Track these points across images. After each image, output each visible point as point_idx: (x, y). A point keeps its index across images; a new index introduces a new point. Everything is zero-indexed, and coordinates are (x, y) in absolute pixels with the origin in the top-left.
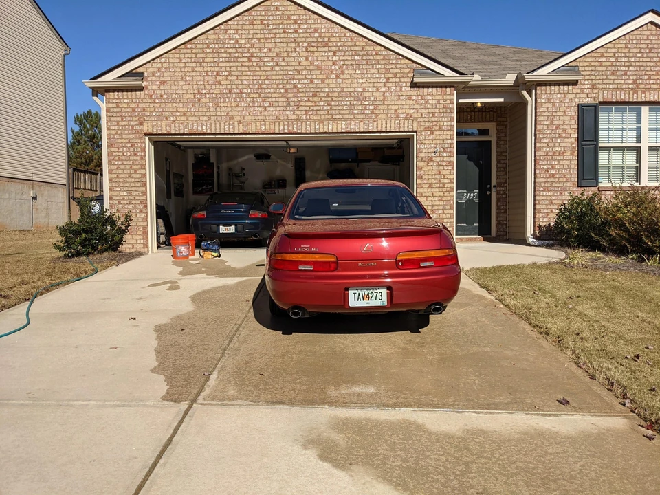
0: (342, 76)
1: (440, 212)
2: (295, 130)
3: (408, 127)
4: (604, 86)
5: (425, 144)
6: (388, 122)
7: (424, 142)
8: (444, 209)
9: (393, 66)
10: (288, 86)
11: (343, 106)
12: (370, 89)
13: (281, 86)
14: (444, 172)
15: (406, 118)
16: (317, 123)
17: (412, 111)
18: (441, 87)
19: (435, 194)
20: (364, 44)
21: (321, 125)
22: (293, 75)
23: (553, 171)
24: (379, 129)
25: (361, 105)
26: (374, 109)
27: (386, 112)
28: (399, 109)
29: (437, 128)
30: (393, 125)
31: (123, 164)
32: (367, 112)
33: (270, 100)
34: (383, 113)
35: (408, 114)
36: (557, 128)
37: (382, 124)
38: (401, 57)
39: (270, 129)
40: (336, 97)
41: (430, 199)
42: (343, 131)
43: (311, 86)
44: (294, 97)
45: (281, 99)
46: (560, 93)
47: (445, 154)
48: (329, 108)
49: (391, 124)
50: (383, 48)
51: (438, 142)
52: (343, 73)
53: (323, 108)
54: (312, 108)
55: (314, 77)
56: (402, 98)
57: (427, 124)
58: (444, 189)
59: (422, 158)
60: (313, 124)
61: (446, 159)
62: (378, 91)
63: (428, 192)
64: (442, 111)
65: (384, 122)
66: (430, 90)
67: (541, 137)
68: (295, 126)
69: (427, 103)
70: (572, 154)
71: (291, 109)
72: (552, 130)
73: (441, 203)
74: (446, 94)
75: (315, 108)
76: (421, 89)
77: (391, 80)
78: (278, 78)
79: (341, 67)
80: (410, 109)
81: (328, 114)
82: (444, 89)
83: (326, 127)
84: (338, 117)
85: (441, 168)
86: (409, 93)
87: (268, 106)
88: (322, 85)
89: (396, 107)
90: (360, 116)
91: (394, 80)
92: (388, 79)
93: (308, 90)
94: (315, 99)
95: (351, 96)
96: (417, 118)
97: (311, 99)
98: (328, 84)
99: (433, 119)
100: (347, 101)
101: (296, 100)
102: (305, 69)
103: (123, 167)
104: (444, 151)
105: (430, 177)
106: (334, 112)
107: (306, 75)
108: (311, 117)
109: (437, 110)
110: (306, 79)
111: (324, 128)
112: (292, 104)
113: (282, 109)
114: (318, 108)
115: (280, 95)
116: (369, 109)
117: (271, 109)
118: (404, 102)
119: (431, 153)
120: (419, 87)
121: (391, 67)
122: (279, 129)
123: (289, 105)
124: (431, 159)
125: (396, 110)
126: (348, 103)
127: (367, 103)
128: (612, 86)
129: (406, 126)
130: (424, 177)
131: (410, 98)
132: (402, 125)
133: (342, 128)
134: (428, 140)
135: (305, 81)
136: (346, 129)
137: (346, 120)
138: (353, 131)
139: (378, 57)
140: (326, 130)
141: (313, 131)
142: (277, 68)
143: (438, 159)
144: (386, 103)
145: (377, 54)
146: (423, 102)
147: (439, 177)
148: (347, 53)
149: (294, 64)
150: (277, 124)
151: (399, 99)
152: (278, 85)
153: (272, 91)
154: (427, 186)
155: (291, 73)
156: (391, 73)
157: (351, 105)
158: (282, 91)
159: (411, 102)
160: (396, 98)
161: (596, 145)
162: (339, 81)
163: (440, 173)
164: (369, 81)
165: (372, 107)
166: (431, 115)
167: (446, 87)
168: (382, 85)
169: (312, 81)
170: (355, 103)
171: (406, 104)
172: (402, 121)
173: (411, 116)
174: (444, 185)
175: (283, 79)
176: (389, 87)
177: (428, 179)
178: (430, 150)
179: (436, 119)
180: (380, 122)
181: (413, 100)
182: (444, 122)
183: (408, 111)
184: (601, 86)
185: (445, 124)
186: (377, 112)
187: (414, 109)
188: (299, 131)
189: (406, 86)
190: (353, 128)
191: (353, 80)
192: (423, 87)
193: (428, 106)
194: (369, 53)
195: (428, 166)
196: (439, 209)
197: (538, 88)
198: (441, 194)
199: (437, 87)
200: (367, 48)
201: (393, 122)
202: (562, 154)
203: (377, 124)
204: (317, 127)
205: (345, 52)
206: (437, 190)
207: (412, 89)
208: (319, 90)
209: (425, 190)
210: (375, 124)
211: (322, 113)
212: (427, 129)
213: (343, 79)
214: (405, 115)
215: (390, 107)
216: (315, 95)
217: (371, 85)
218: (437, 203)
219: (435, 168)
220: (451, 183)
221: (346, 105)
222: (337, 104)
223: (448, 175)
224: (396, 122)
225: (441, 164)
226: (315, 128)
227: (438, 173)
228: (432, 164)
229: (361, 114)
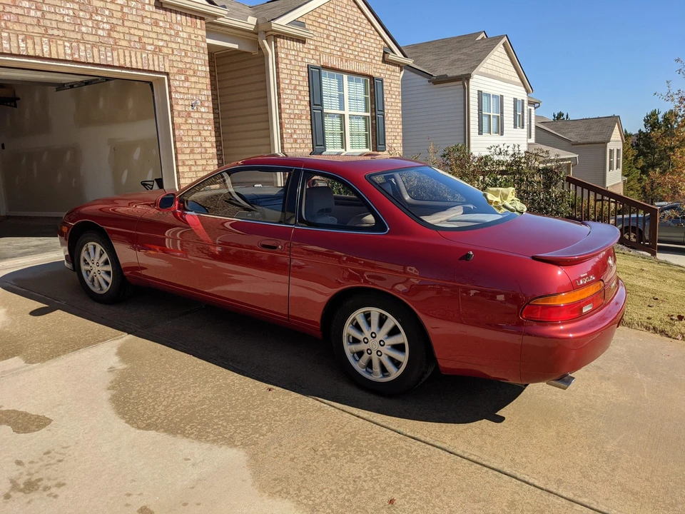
3: (159, 66)
4: (322, 50)
5: (180, 93)
6: (133, 54)
7: (178, 89)
11: (63, 15)
14: (204, 133)
15: (154, 52)
16: (21, 37)
17: (161, 43)
18: (191, 16)
19: (198, 163)
21: (30, 42)
23: (295, 136)
24: (122, 63)
25: (90, 19)
26: (111, 30)
27: (127, 37)
28: (144, 36)
29: (192, 73)
30: (139, 60)
32: (100, 32)
34: (124, 39)
35: (156, 46)
36: (295, 89)
37: (125, 56)
41: (193, 169)
42: (68, 58)
46: (294, 50)
47: (203, 110)
48: (39, 14)
49: (136, 58)
51: (195, 92)
53: (29, 12)
54: (8, 9)
56: (145, 20)
57: (181, 65)
58: (207, 156)
59: (179, 112)
60: (13, 38)
61: (204, 116)
62: (113, 2)
63: (190, 160)
64: (194, 49)
65: (127, 54)
66: (179, 17)
67: (284, 97)
69: (177, 35)
70: (306, 119)
72: (291, 90)
74: (195, 27)
75: (14, 10)
76: (168, 13)
80: (158, 39)
81: (39, 25)
82: (194, 20)
83: (38, 48)
84: (56, 32)
85: (201, 127)
86: (155, 16)
89: (141, 33)
90: (91, 38)
96: (168, 55)
99: (186, 60)
100: (68, 8)
104: (202, 105)
105: (191, 140)
106: (48, 23)
108: (9, 24)
109: (189, 48)
111: (34, 49)
114: (20, 11)
116: (103, 29)
118: (149, 28)
119: (189, 106)
120: (166, 9)
124: (189, 115)
125: (140, 38)
126: (71, 13)
127: (99, 18)
128: (328, 51)
129: (157, 64)
130: (184, 139)
131: (156, 23)
132: (151, 62)
133: (65, 53)
134: (183, 87)
136: (72, 55)
137: (70, 41)
138: (83, 60)
140: (38, 53)
141: (15, 51)
143: (197, 115)
144: (127, 23)
146: (173, 32)
147: (199, 139)
151: (143, 22)
154: (188, 151)
157: (75, 16)
159: (158, 30)
160: (139, 19)
161: (322, 111)
163: (200, 134)
165: (107, 26)
166: (183, 54)
167: (196, 17)
170: (82, 14)
171: (152, 32)
172: (150, 56)
173: (160, 51)
174: (206, 150)
177: (189, 142)
178: (187, 103)
179: (189, 60)
180: (121, 52)
181: (161, 27)
182: (198, 65)
183: (156, 42)
184: (321, 49)
185: (200, 68)
186: (115, 35)
187: (162, 40)
189: (149, 4)
190: (82, 55)
192: (171, 11)
193: (179, 40)
195: (186, 123)
197: (278, 39)
198: (204, 162)
199: (186, 15)
201: (139, 54)
202: (300, 118)
203: (118, 55)
204: (22, 45)
206: (198, 157)
207: (158, 11)
209: (187, 157)
210: (115, 54)
211: (28, 20)
212: (180, 72)
214: (153, 47)
215: (132, 31)
219: (195, 127)
220: (212, 147)
221: (67, 15)
222: (53, 10)
223: (208, 136)
224: (144, 55)
225: (200, 121)
226: (19, 47)
227: (198, 133)
228: (191, 122)
229: (92, 34)
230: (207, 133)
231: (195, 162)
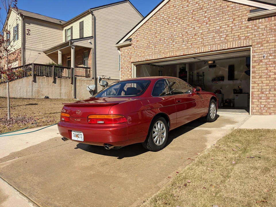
0: (209, 23)
1: (267, 93)
2: (186, 53)
3: (246, 44)
5: (257, 52)
6: (234, 43)
7: (256, 51)
8: (270, 90)
9: (238, 11)
10: (184, 33)
11: (209, 38)
12: (224, 27)
13: (180, 34)
14: (270, 68)
15: (245, 39)
16: (196, 48)
17: (249, 34)
18: (268, 17)
19: (264, 82)
20: (221, 3)
21: (198, 49)
22: (186, 27)
24: (229, 47)
25: (219, 36)
26: (226, 37)
27: (233, 37)
28: (240, 34)
29: (265, 42)
30: (237, 44)
32: (222, 39)
33: (176, 41)
34: (231, 38)
35: (246, 37)
37: (230, 44)
38: (242, 5)
39: (175, 54)
40: (206, 34)
41: (260, 85)
42: (209, 51)
43: (194, 31)
44: (186, 38)
45: (180, 40)
47: (271, 57)
48: (202, 40)
50: (231, 3)
51: (266, 50)
52: (210, 21)
53: (199, 41)
54: (194, 42)
55: (195, 26)
56: (242, 28)
57: (258, 41)
58: (270, 79)
59: (255, 61)
60: (194, 49)
61: (271, 60)
62: (228, 26)
63: (259, 81)
64: (268, 31)
65: (231, 43)
66: (260, 20)
68: (186, 52)
69: (258, 28)
71: (185, 43)
73: (268, 87)
74: (271, 21)
75: (195, 41)
76: (255, 21)
77: (236, 19)
78: (179, 30)
79: (209, 18)
80: (247, 33)
81: (202, 43)
82: (270, 18)
83: (200, 50)
84: (206, 44)
85: (268, 66)
86: (247, 25)
87: (175, 44)
88: (199, 29)
89: (239, 34)
91: (238, 19)
92: (234, 20)
93: (192, 33)
94: (196, 37)
95: (213, 32)
96: (252, 38)
97: (194, 37)
98: (202, 28)
99: (263, 37)
100: (211, 35)
101: (187, 39)
102: (191, 23)
103: (125, 76)
104: (270, 55)
105: (261, 72)
106: (204, 42)
107: (191, 26)
108: (194, 46)
109: (265, 32)
110: (191, 28)
112: (185, 41)
113: (180, 44)
114: (197, 41)
115: (180, 38)
116: (223, 37)
117: (176, 45)
118: (243, 30)
119: (261, 57)
120: (253, 20)
121: (236, 12)
122: (179, 54)
123: (184, 42)
124: (261, 61)
125: (239, 35)
127: (222, 34)
132: (242, 43)
133: (208, 49)
134: (259, 50)
135: (191, 29)
136: (210, 49)
137: (210, 45)
138: (214, 50)
139: (229, 8)
140: (200, 52)
141: (194, 53)
142: (179, 26)
143: (266, 61)
144: (233, 32)
145: (228, 7)
146: (256, 28)
147: (266, 71)
148: (212, 10)
149: (186, 22)
150: (178, 52)
151: (241, 29)
152: (179, 33)
153: (177, 36)
154: (258, 77)
155: (185, 26)
156: (236, 16)
157: (213, 37)
158: (181, 36)
159: (248, 29)
160: (239, 28)
162: (208, 25)
163: (267, 69)
164: (223, 22)
165: (225, 36)
166: (261, 35)
167: (271, 17)
168: (231, 23)
169: (194, 28)
170: (216, 35)
171: (245, 31)
172: (242, 41)
173: (248, 37)
174: (270, 76)
175: (181, 30)
176: (235, 23)
177: (259, 73)
178: (260, 56)
179: (264, 37)
181: (249, 28)
182: (270, 38)
183: (246, 35)
185: (271, 39)
187: (250, 33)
188: (188, 54)
189: (245, 21)
190: (214, 48)
191: (215, 24)
192: (256, 19)
193: (259, 30)
194: (224, 7)
195: (259, 65)
196: (266, 91)
198: (268, 82)
199: (265, 18)
200: (223, 5)
201: (237, 42)
203: (228, 45)
204: (196, 50)
205: (211, 10)
206: (265, 79)
207: (249, 22)
208: (197, 32)
209: (257, 80)
210: (226, 45)
211: (199, 43)
213: (210, 24)
214: (244, 37)
215: (235, 34)
216: (195, 35)
217: (225, 24)
218: (265, 87)
219: (263, 66)
221: (211, 37)
222: (206, 37)
223: (272, 70)
224: (239, 42)
225: (267, 63)
226: (195, 51)
227: (266, 69)
228: (262, 64)
229: (219, 41)
231: (262, 82)
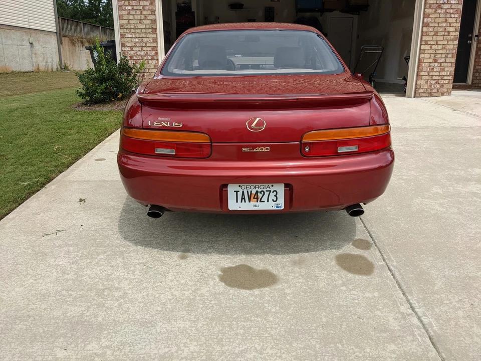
1: (443, 60)
8: (446, 57)
14: (450, 20)
19: (439, 43)
31: (133, 9)
41: (434, 47)
58: (449, 38)
59: (431, 4)
61: (453, 6)
63: (432, 40)
73: (444, 51)
85: (448, 15)
103: (133, 12)
105: (437, 25)
124: (439, 6)
130: (431, 25)
143: (446, 6)
147: (444, 25)
154: (432, 34)
163: (446, 21)
174: (449, 33)
177: (434, 27)
195: (435, 12)
196: (441, 58)
198: (445, 43)
206: (441, 38)
209: (430, 38)
218: (440, 52)
219: (442, 16)
220: (456, 31)
223: (453, 23)
225: (448, 11)
227: (444, 21)
228: (440, 11)
230: (454, 20)
231: (437, 42)
